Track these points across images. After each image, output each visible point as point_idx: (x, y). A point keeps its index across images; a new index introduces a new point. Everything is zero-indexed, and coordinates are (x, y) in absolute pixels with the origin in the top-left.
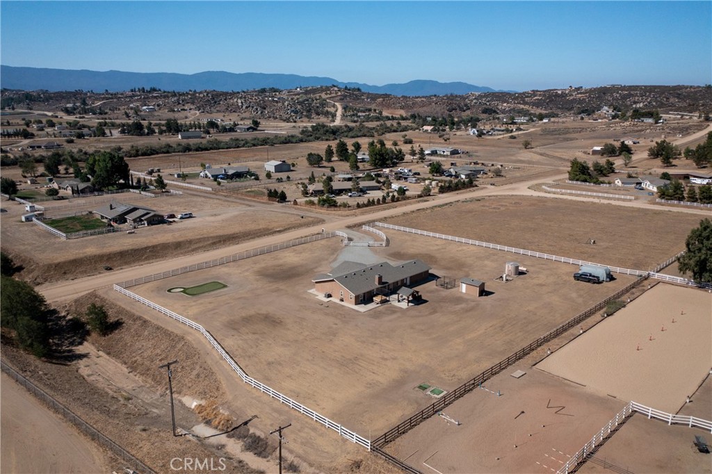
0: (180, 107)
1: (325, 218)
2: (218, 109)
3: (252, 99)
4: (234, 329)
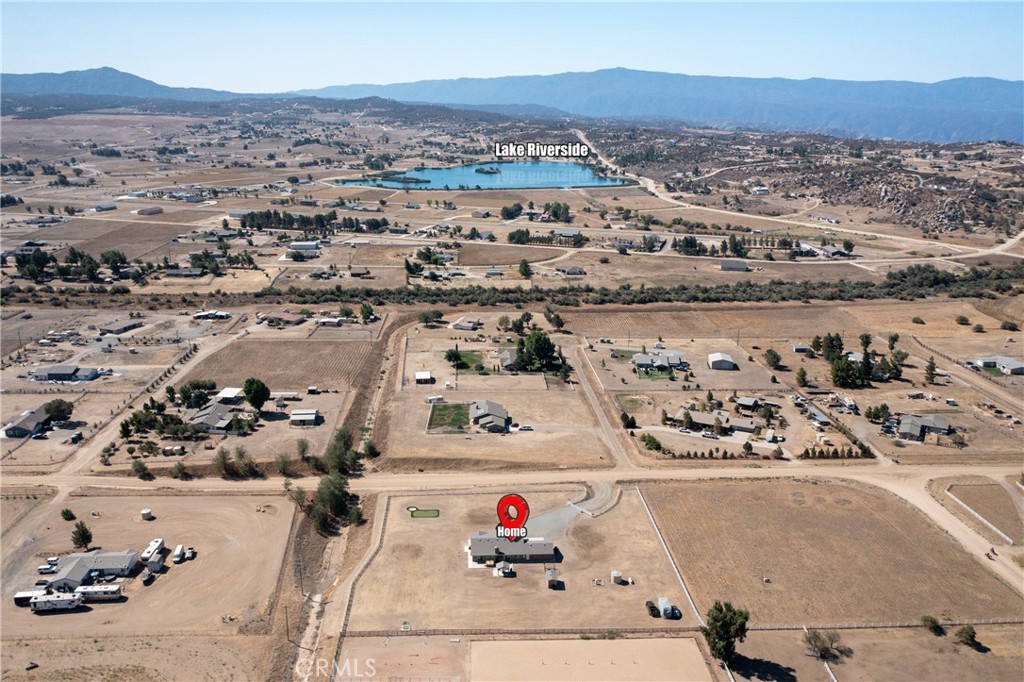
0: (803, 190)
1: (620, 463)
2: (850, 198)
3: (904, 186)
4: (394, 551)
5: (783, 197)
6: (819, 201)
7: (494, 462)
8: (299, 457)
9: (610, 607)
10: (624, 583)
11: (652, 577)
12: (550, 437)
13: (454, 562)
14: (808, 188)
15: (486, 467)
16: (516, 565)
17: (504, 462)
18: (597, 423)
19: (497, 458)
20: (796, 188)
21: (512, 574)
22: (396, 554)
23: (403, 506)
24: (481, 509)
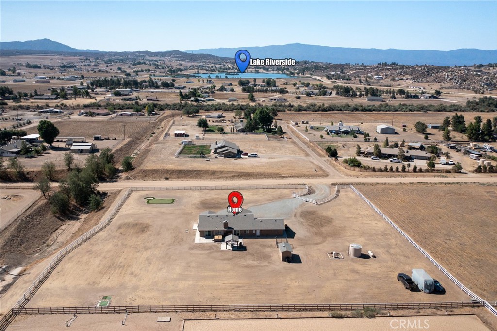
0: (401, 77)
1: (331, 174)
2: (427, 79)
3: (458, 73)
4: (120, 228)
5: (391, 80)
6: (411, 81)
7: (228, 172)
8: (66, 168)
9: (356, 280)
10: (366, 257)
11: (392, 251)
12: (272, 160)
13: (180, 237)
14: (404, 76)
15: (220, 176)
16: (245, 240)
17: (236, 172)
18: (307, 155)
19: (231, 170)
20: (397, 76)
21: (242, 248)
22: (121, 230)
23: (141, 196)
24: (213, 199)
